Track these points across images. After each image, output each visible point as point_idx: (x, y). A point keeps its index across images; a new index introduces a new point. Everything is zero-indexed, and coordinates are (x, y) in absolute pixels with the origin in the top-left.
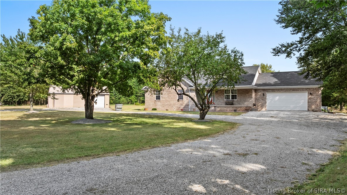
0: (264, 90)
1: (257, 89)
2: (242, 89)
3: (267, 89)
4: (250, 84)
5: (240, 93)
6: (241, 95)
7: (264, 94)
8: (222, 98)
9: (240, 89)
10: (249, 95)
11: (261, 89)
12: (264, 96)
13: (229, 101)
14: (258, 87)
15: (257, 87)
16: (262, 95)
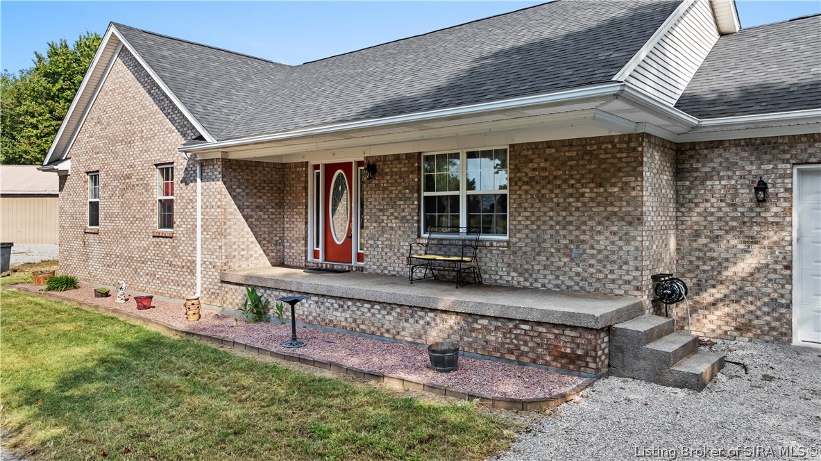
0: (763, 147)
1: (693, 145)
2: (549, 144)
3: (794, 140)
4: (600, 73)
5: (531, 181)
6: (541, 198)
7: (762, 187)
8: (403, 220)
9: (534, 146)
10: (608, 200)
11: (736, 143)
12: (761, 202)
13: (451, 244)
14: (706, 122)
15: (694, 120)
16: (746, 194)
